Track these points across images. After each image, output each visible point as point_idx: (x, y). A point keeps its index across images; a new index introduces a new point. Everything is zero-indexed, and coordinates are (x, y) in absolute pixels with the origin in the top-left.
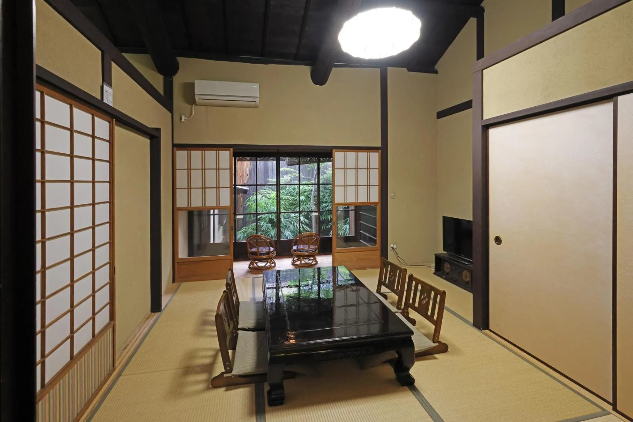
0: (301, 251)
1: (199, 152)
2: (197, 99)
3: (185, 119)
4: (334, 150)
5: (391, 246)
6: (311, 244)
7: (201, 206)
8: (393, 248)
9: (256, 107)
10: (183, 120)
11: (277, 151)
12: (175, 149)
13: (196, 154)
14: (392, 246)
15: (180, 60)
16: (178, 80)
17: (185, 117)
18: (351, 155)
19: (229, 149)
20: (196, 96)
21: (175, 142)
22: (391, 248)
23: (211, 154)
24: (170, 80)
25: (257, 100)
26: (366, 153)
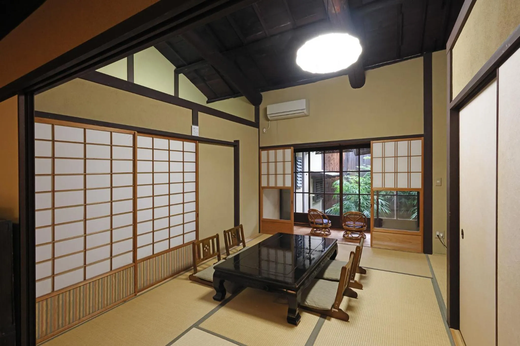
0: (348, 226)
1: (274, 151)
2: (269, 117)
3: (265, 131)
4: (371, 141)
5: (436, 234)
6: (357, 221)
7: (274, 186)
8: (438, 236)
9: (306, 116)
10: (264, 132)
11: (338, 145)
12: (260, 150)
13: (272, 152)
14: (438, 234)
15: (262, 94)
16: (262, 107)
17: (265, 129)
18: (390, 145)
19: (290, 147)
20: (268, 116)
21: (261, 146)
22: (437, 236)
23: (280, 152)
24: (258, 108)
25: (305, 111)
26: (407, 141)
